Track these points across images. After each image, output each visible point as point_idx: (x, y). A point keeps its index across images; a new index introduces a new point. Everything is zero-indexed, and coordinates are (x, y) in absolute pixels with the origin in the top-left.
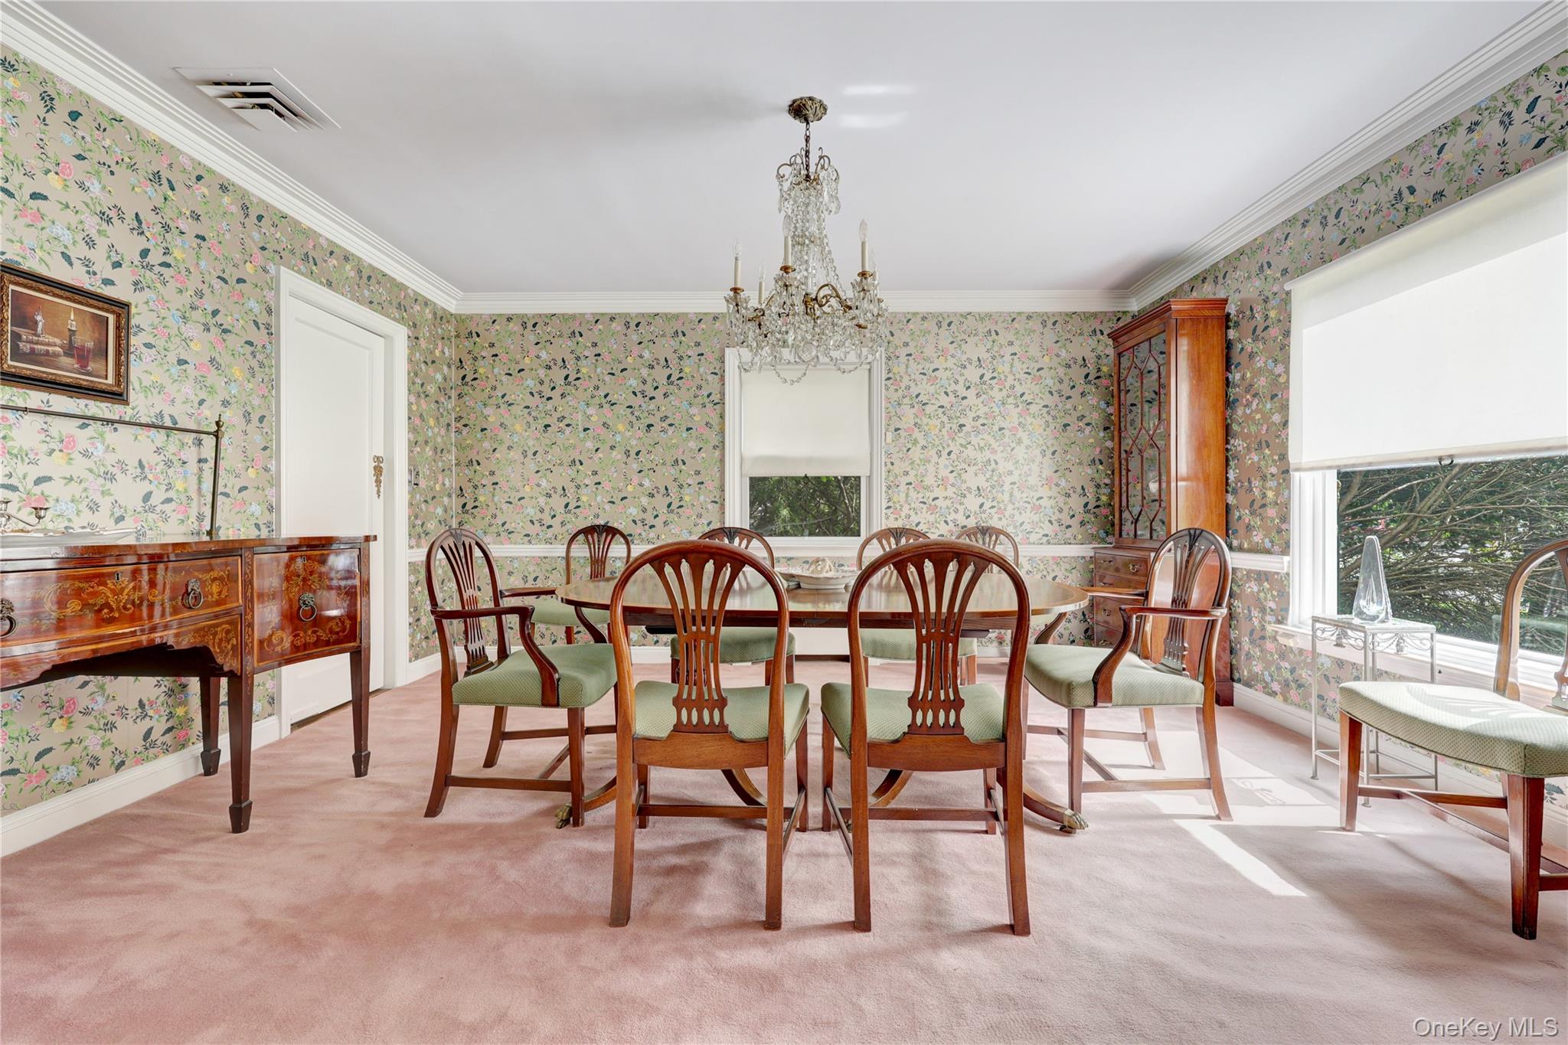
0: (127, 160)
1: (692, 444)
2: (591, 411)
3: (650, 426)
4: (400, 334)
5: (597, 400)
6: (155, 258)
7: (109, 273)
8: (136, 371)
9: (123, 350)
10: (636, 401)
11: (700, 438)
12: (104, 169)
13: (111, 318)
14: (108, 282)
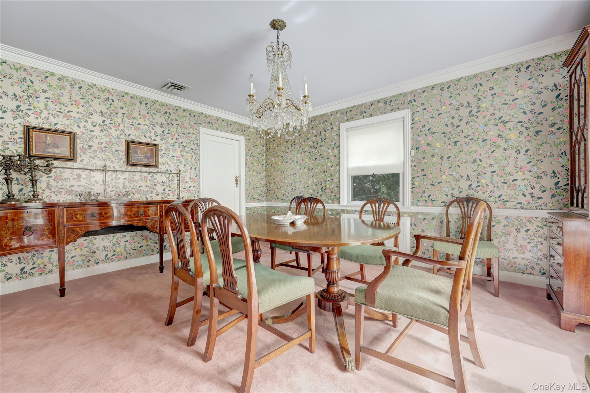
0: (159, 111)
1: (329, 164)
2: (298, 155)
3: (316, 159)
4: (242, 139)
5: (300, 151)
6: (166, 132)
7: (155, 138)
8: (160, 160)
9: (157, 156)
10: (312, 150)
11: (332, 162)
12: (153, 114)
13: (154, 148)
14: (155, 140)
